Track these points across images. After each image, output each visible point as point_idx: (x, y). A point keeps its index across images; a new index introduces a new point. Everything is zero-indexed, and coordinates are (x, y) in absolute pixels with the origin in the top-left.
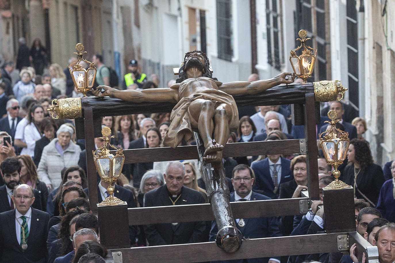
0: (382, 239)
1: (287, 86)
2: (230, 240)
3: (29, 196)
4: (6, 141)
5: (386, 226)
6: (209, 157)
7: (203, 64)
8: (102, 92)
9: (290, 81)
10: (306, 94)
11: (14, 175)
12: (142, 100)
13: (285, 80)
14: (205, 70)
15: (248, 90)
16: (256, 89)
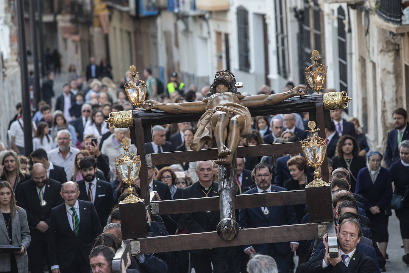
0: (343, 231)
1: (301, 97)
2: (227, 230)
3: (75, 191)
4: (94, 142)
5: (348, 221)
6: (219, 160)
7: (229, 81)
8: (150, 106)
9: (303, 93)
10: (316, 104)
11: (90, 170)
12: (180, 111)
13: (298, 92)
14: (231, 86)
15: (266, 102)
16: (273, 101)
